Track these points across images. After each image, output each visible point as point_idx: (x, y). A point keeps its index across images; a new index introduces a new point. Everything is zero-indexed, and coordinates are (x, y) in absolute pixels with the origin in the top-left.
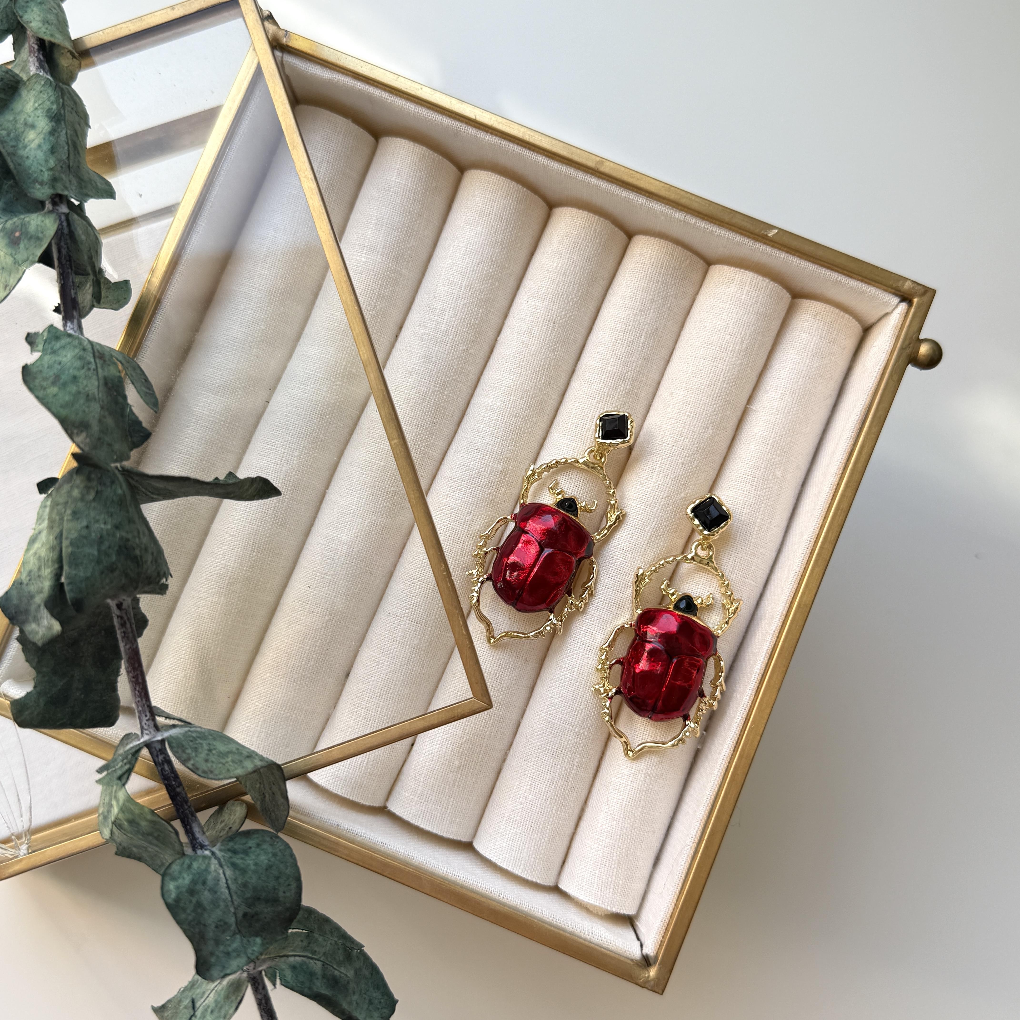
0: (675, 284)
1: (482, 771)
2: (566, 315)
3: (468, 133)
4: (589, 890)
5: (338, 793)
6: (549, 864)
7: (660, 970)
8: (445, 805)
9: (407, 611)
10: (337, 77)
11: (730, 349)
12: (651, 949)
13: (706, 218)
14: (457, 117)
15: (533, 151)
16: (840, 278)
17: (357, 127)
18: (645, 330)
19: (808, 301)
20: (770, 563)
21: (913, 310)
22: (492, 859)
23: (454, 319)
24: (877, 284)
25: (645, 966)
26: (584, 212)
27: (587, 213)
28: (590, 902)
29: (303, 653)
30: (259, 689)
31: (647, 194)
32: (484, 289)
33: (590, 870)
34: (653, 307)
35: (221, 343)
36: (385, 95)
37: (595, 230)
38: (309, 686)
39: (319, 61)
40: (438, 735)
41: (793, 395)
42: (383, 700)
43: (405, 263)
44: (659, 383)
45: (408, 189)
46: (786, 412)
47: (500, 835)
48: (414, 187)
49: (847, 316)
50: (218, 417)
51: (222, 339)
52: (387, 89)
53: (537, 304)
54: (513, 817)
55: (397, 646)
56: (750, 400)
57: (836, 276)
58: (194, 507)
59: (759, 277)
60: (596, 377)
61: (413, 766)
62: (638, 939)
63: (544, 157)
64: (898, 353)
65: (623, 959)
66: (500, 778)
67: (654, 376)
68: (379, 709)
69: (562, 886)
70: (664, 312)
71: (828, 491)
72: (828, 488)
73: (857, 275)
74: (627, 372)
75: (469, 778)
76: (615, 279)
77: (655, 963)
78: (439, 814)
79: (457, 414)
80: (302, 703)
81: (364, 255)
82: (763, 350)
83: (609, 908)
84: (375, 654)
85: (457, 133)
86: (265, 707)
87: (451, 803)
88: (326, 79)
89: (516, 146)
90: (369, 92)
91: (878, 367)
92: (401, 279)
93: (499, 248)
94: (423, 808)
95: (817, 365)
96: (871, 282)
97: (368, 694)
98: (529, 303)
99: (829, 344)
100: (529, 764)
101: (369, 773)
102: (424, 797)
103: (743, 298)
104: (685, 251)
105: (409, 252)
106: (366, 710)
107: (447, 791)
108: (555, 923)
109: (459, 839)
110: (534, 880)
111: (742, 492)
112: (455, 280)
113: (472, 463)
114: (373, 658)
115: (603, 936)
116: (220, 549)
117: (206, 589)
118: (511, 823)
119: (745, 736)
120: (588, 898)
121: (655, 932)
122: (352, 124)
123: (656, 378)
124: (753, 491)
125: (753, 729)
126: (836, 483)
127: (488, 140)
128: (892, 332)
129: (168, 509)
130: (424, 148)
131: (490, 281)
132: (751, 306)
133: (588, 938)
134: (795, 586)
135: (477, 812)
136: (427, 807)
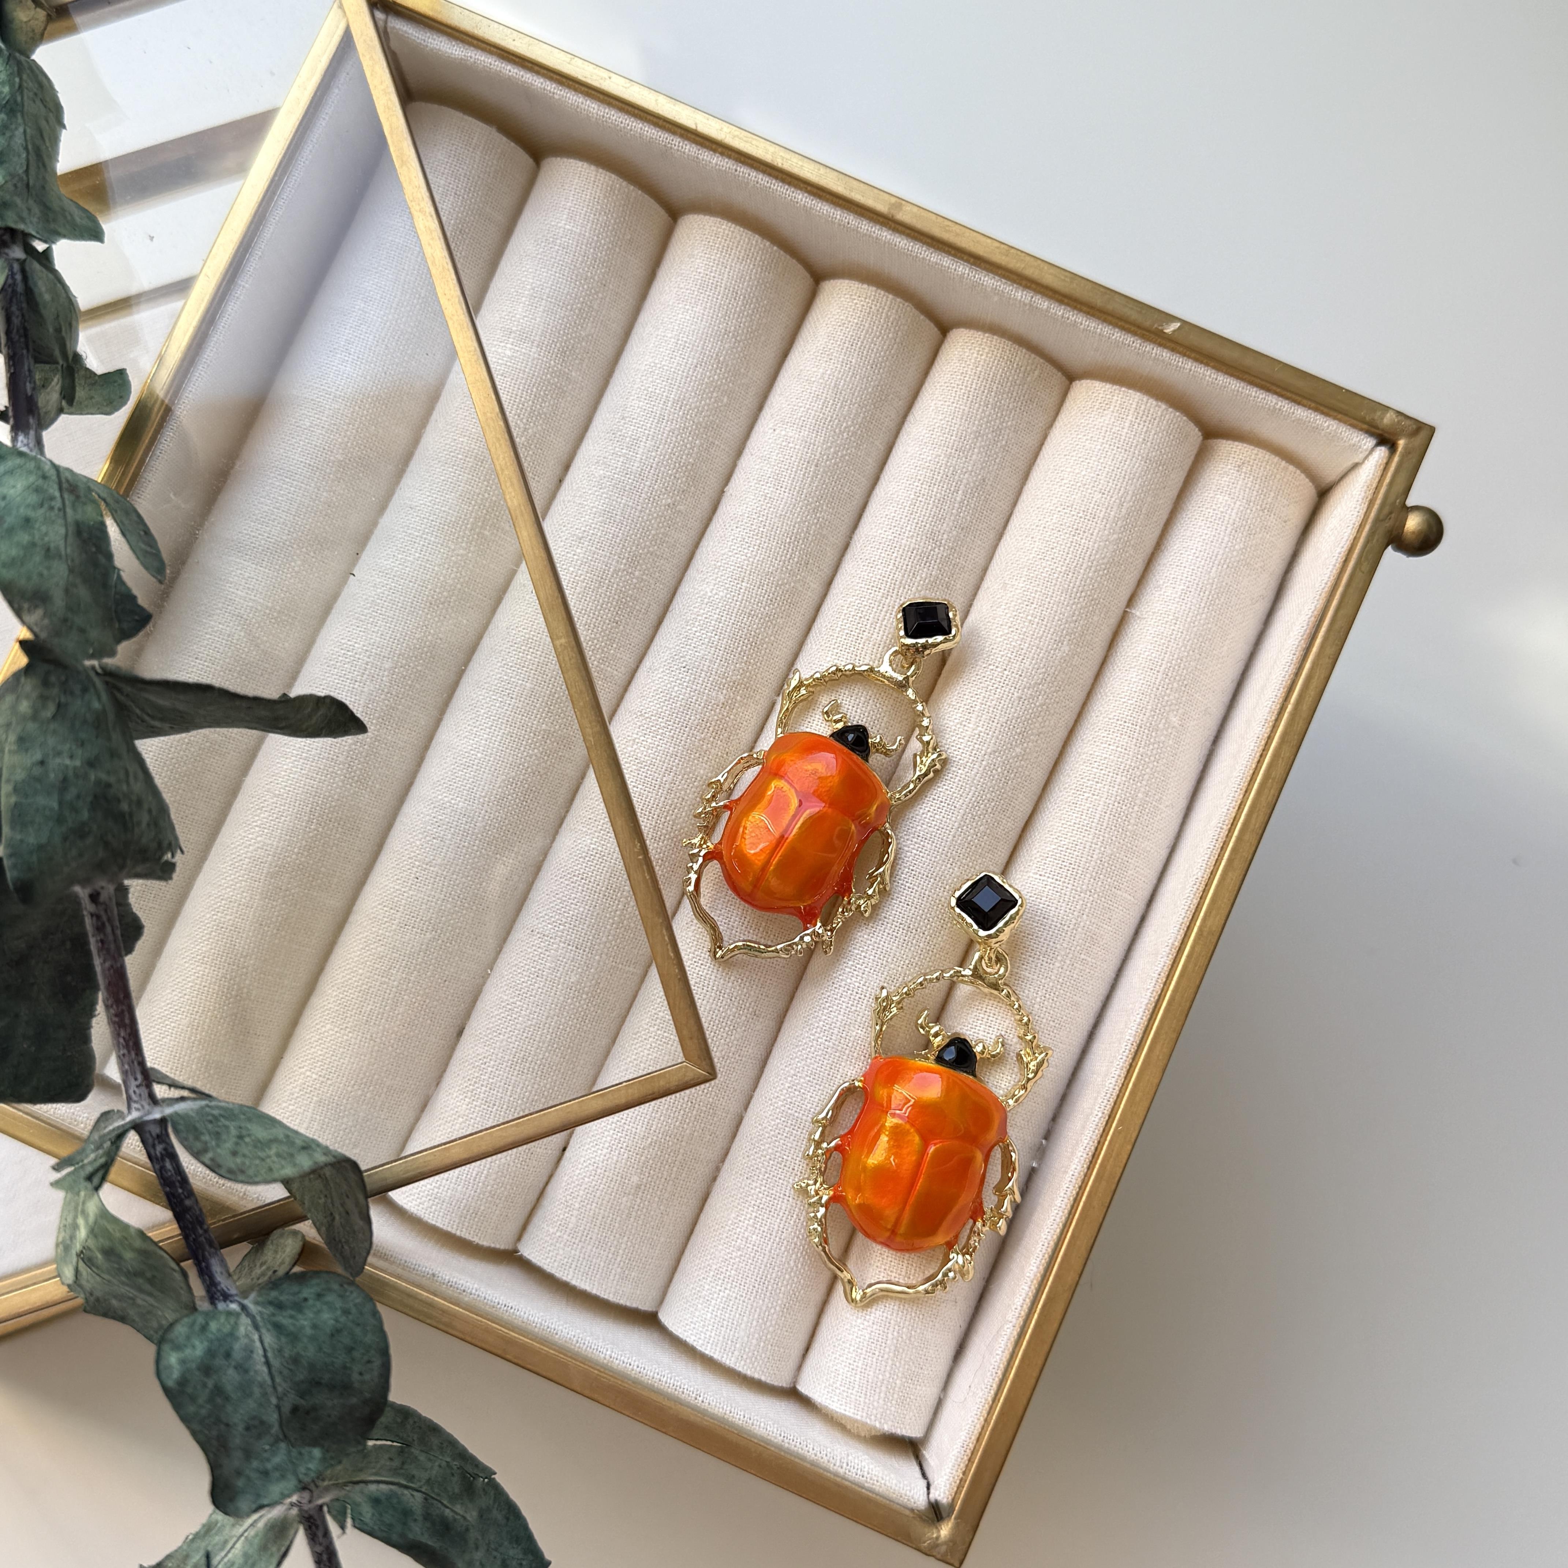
0: (1015, 408)
1: (677, 1195)
2: (835, 453)
3: (684, 153)
4: (845, 1394)
5: (438, 1224)
6: (782, 1350)
7: (957, 1526)
8: (613, 1249)
9: (562, 927)
10: (473, 55)
11: (1101, 516)
12: (945, 1493)
13: (1066, 301)
14: (667, 125)
15: (789, 184)
16: (1280, 404)
17: (505, 139)
18: (965, 481)
19: (1229, 442)
20: (1158, 866)
21: (1396, 459)
22: (688, 1340)
23: (653, 454)
24: (1340, 416)
25: (933, 1521)
26: (871, 288)
27: (874, 289)
28: (847, 1413)
29: (388, 991)
30: (313, 1050)
31: (972, 260)
32: (703, 408)
33: (848, 1361)
34: (978, 444)
35: (270, 481)
36: (550, 87)
37: (887, 317)
38: (395, 1046)
39: (445, 29)
40: (606, 1133)
41: (1202, 594)
42: (516, 1072)
43: (577, 362)
44: (985, 570)
45: (585, 241)
46: (1189, 620)
47: (702, 1299)
48: (595, 238)
49: (1291, 468)
50: (262, 601)
51: (273, 475)
52: (555, 76)
53: (790, 434)
54: (724, 1271)
55: (542, 984)
56: (1131, 601)
57: (1274, 401)
58: (217, 747)
59: (1151, 400)
60: (883, 555)
61: (564, 1184)
62: (924, 1475)
63: (806, 195)
64: (1371, 529)
65: (895, 1507)
66: (706, 1206)
67: (977, 556)
68: (510, 1088)
69: (802, 1388)
70: (996, 453)
71: (1252, 748)
72: (1253, 744)
73: (1310, 400)
74: (933, 550)
75: (655, 1205)
76: (919, 399)
77: (949, 1516)
78: (602, 1264)
79: (655, 611)
80: (383, 1074)
81: (509, 346)
82: (1155, 519)
83: (878, 1425)
84: (506, 998)
85: (666, 152)
86: (321, 1079)
87: (623, 1246)
88: (455, 59)
89: (761, 176)
90: (525, 82)
91: (1339, 550)
92: (570, 387)
93: (730, 342)
94: (577, 1253)
95: (1242, 546)
96: (1332, 413)
97: (492, 1063)
98: (776, 432)
99: (1261, 513)
100: (754, 1184)
101: (490, 1193)
102: (580, 1235)
103: (1124, 434)
104: (1033, 356)
105: (584, 344)
106: (488, 1089)
107: (617, 1225)
108: (787, 1445)
109: (634, 1305)
110: (756, 1376)
111: (1114, 748)
112: (657, 391)
113: (676, 688)
114: (503, 1004)
115: (866, 1470)
116: (257, 818)
117: (231, 883)
118: (721, 1281)
119: (1107, 1143)
120: (843, 1407)
121: (950, 1465)
122: (497, 134)
123: (981, 561)
124: (1133, 747)
125: (1120, 1132)
126: (1266, 735)
127: (716, 164)
128: (1363, 494)
129: (173, 750)
130: (613, 176)
131: (715, 394)
132: (1136, 447)
133: (841, 1471)
134: (1196, 902)
135: (667, 1263)
136: (584, 1250)
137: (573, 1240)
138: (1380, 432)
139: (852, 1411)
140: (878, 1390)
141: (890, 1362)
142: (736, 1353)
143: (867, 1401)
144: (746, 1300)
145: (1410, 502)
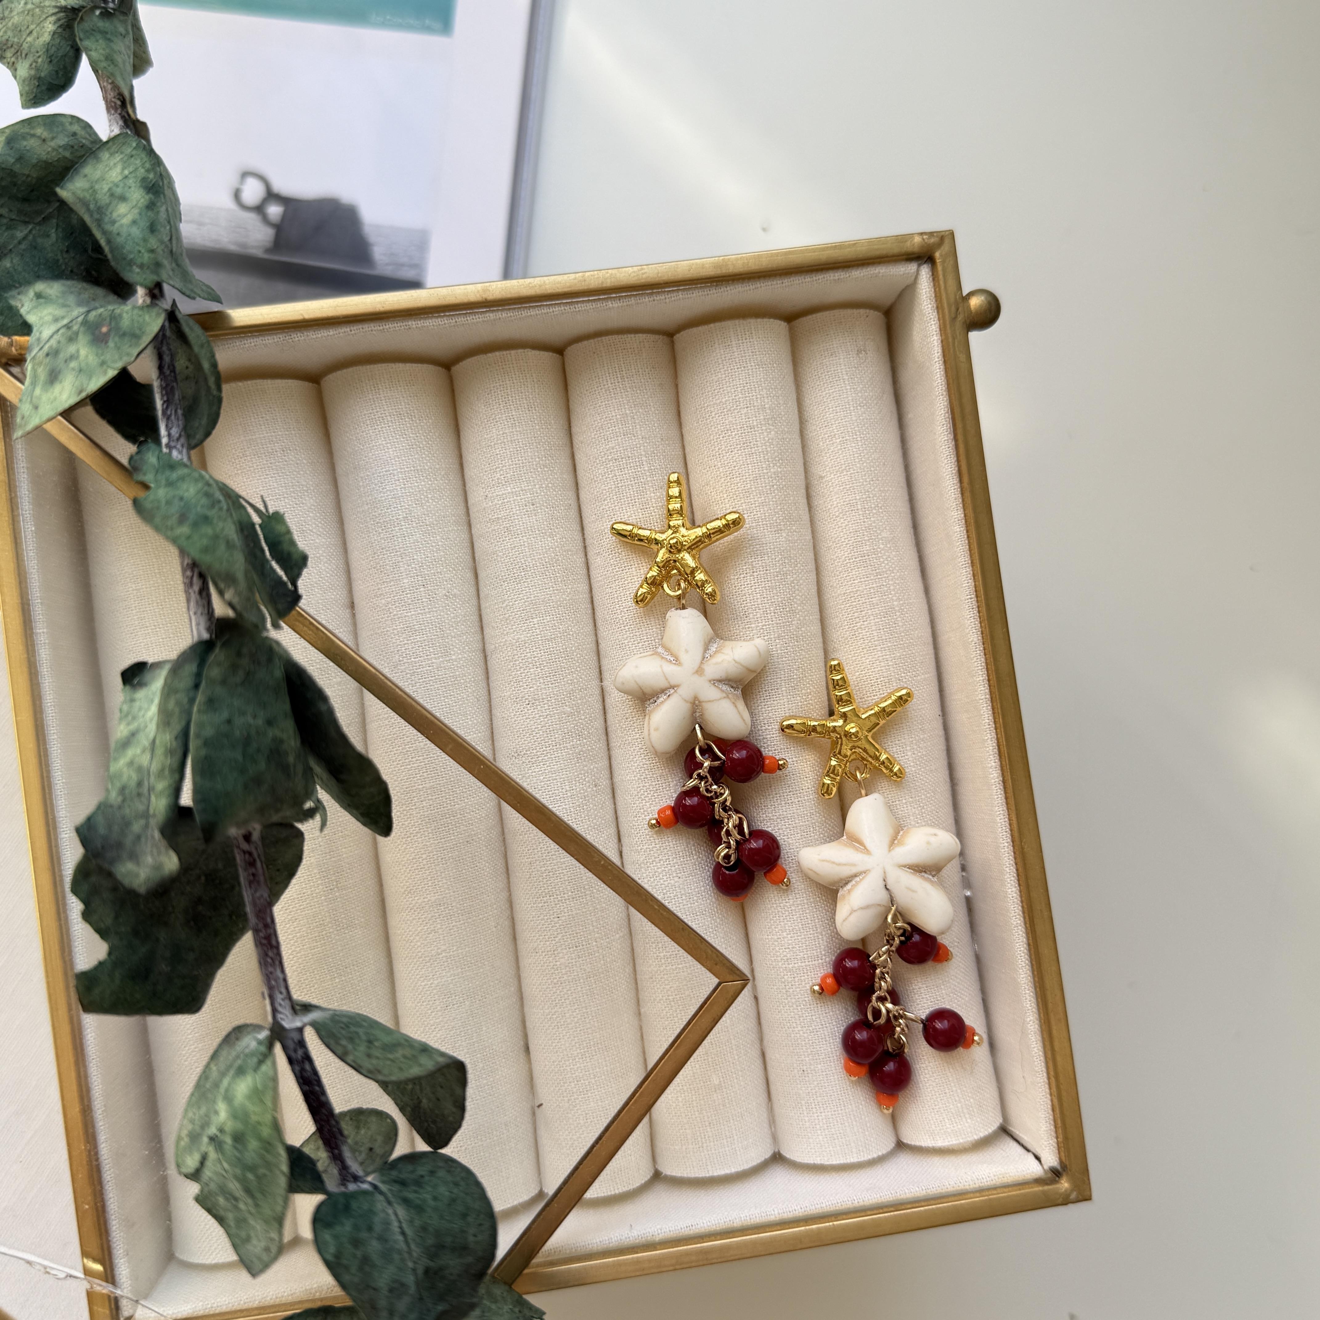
0: (646, 380)
4: (942, 1131)
7: (1073, 1176)
12: (1052, 1159)
19: (808, 318)
21: (939, 269)
24: (883, 260)
25: (1055, 1180)
47: (808, 1129)
49: (861, 311)
55: (568, 987)
57: (832, 277)
59: (741, 322)
62: (1028, 1150)
64: (950, 328)
69: (907, 1141)
77: (1064, 1172)
78: (727, 1149)
79: (480, 674)
83: (976, 1137)
91: (936, 355)
95: (861, 387)
96: (876, 261)
104: (637, 335)
109: (763, 1159)
110: (875, 1156)
115: (992, 1175)
119: (1021, 862)
121: (1044, 1137)
136: (709, 1148)
137: (697, 1146)
138: (916, 255)
139: (953, 1139)
140: (962, 1115)
141: (959, 1091)
142: (854, 1150)
143: (959, 1126)
144: (840, 1112)
145: (965, 294)
